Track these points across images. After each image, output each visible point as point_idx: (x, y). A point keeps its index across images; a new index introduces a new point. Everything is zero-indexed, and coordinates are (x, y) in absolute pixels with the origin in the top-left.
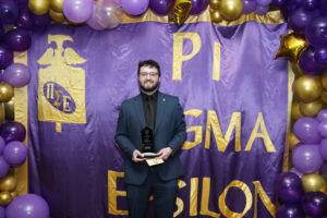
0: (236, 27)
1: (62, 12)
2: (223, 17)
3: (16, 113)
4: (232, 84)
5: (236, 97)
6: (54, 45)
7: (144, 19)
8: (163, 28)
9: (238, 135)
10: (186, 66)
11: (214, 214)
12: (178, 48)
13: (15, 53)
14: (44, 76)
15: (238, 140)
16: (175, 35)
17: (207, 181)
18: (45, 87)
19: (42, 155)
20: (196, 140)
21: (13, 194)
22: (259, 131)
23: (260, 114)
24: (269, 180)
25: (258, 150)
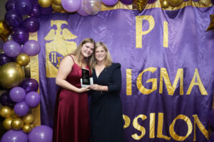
0: (178, 11)
1: (61, 5)
2: (169, 4)
3: (31, 73)
4: (177, 49)
5: (179, 58)
6: (55, 27)
7: (115, 8)
8: (129, 13)
9: (182, 84)
10: (145, 39)
11: (166, 137)
12: (139, 26)
13: (30, 34)
14: (49, 48)
15: (181, 88)
16: (136, 17)
17: (161, 115)
18: (50, 55)
19: (49, 99)
20: (153, 88)
21: (32, 126)
22: (196, 81)
23: (196, 70)
24: (203, 114)
25: (195, 94)
